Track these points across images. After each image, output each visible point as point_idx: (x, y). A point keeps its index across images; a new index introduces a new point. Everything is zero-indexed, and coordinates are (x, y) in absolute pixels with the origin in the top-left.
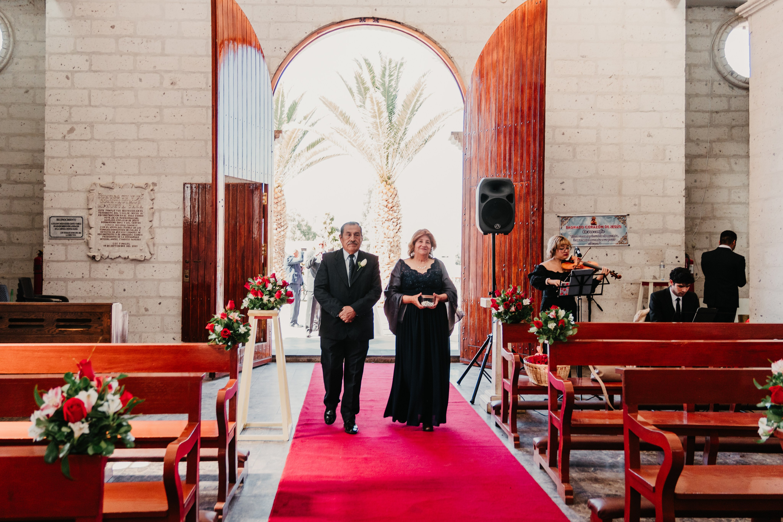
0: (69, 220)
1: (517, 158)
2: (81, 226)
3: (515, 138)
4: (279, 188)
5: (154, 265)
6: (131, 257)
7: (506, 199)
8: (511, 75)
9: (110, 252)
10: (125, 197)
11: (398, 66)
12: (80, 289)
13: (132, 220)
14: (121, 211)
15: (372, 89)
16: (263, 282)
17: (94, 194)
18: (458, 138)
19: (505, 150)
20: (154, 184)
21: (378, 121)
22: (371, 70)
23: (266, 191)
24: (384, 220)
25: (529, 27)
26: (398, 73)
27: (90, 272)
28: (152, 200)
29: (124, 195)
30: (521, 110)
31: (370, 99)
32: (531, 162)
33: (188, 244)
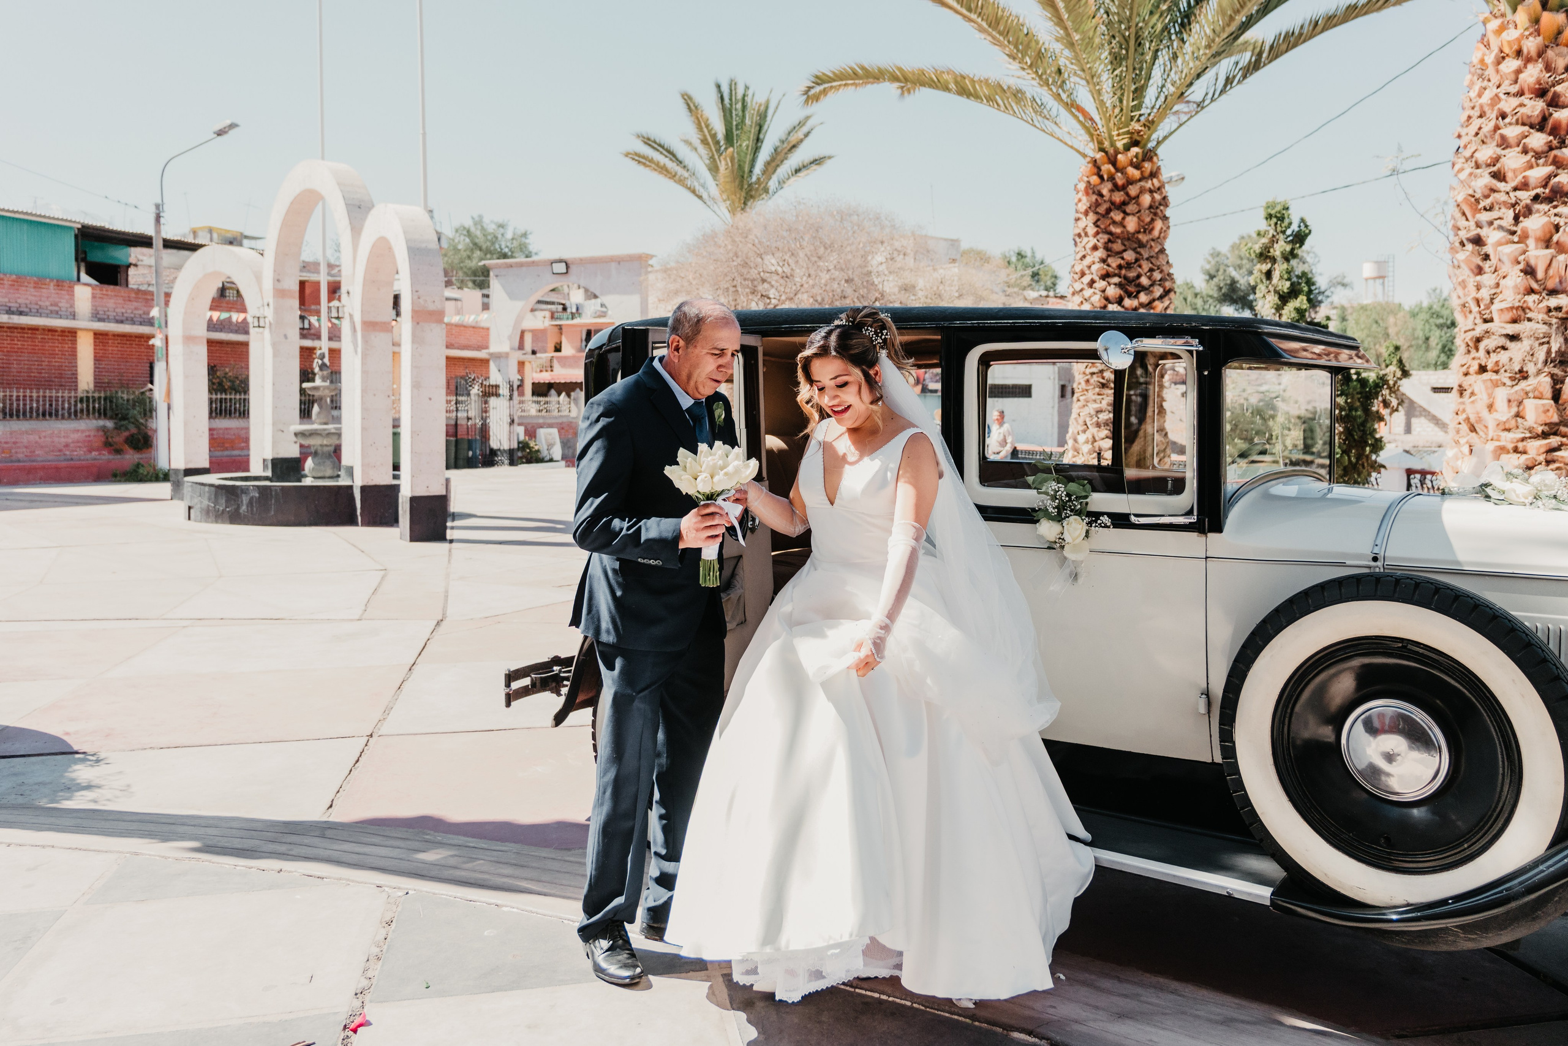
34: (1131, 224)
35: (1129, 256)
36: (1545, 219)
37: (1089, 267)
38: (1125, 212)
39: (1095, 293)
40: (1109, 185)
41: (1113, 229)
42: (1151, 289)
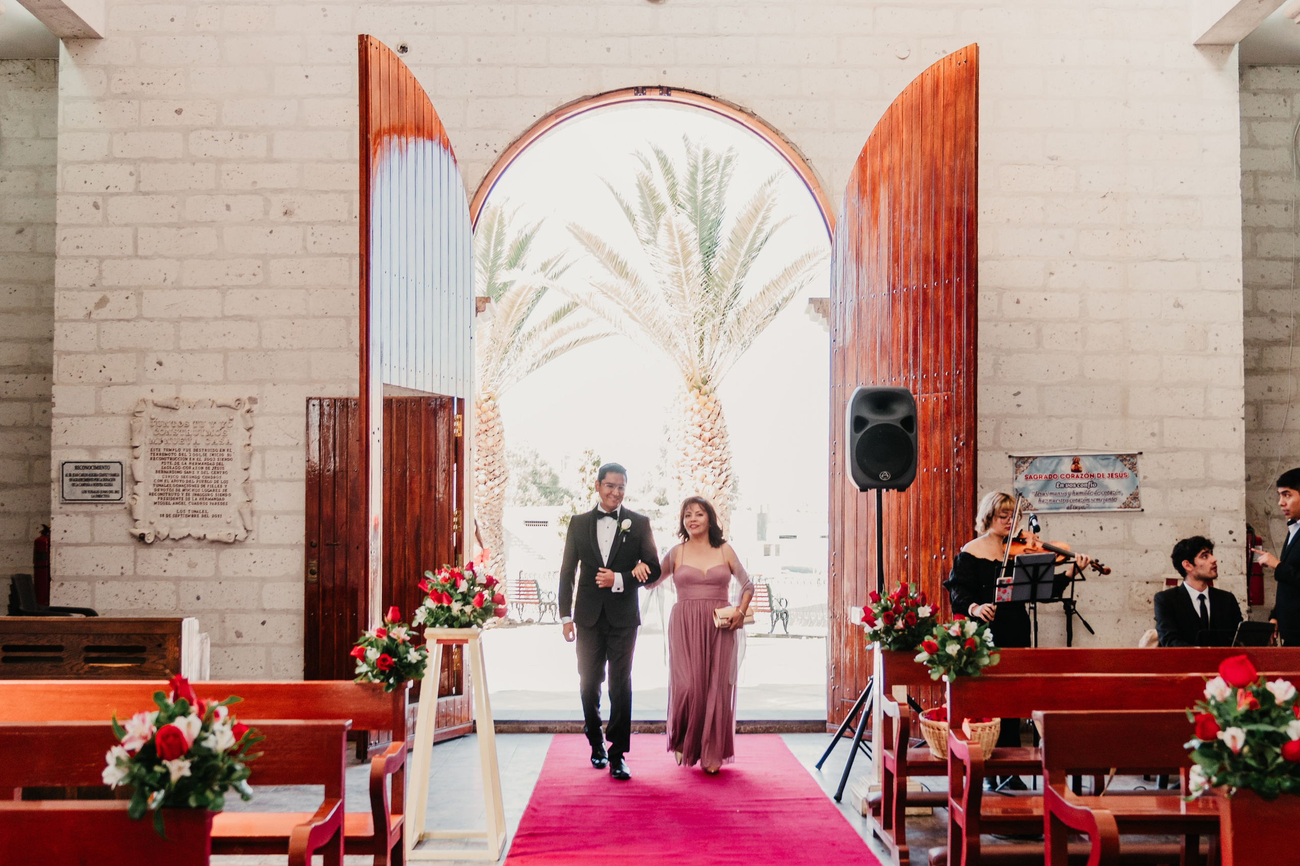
0: (96, 468)
1: (928, 348)
2: (118, 479)
3: (923, 311)
4: (491, 402)
5: (252, 551)
6: (210, 537)
7: (899, 426)
8: (915, 194)
9: (171, 528)
10: (198, 425)
11: (722, 163)
12: (117, 595)
13: (211, 467)
14: (192, 450)
15: (670, 209)
16: (452, 577)
17: (143, 420)
18: (821, 310)
19: (906, 333)
20: (253, 400)
21: (682, 270)
22: (668, 171)
23: (461, 411)
24: (695, 463)
25: (946, 107)
26: (722, 178)
27: (135, 563)
28: (249, 430)
29: (197, 420)
30: (935, 260)
31: (666, 228)
32: (954, 355)
33: (315, 511)
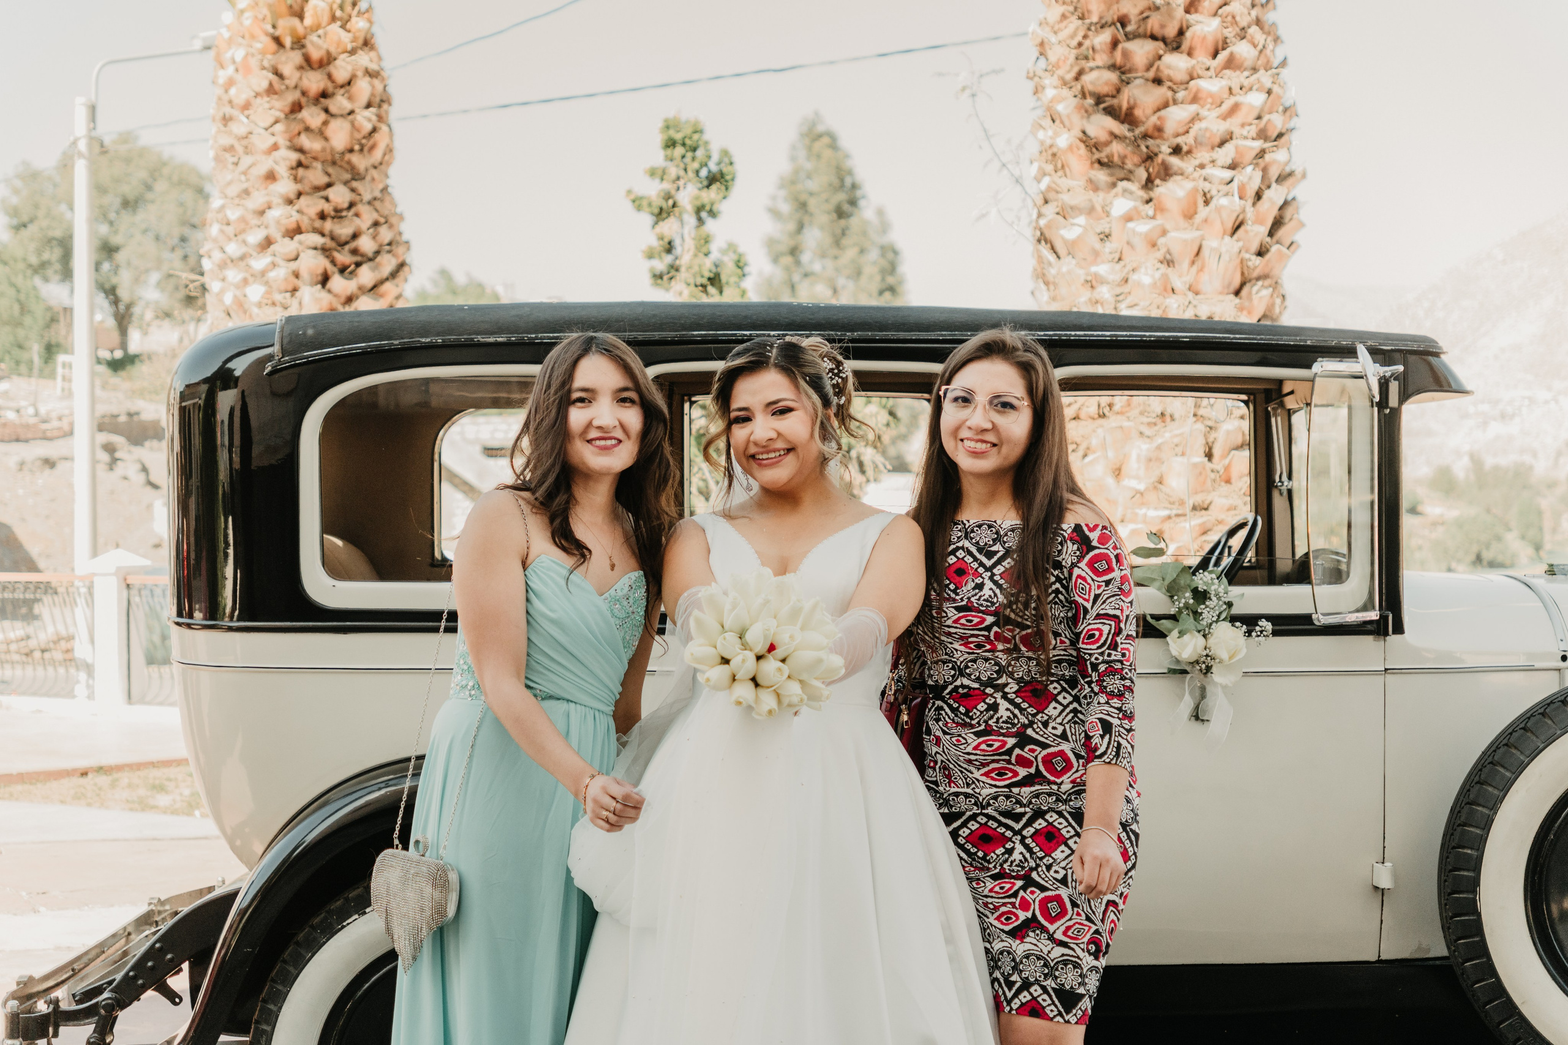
34: (339, 136)
35: (339, 195)
36: (1189, 185)
37: (262, 213)
38: (326, 111)
39: (274, 265)
40: (297, 57)
41: (305, 141)
42: (379, 259)
